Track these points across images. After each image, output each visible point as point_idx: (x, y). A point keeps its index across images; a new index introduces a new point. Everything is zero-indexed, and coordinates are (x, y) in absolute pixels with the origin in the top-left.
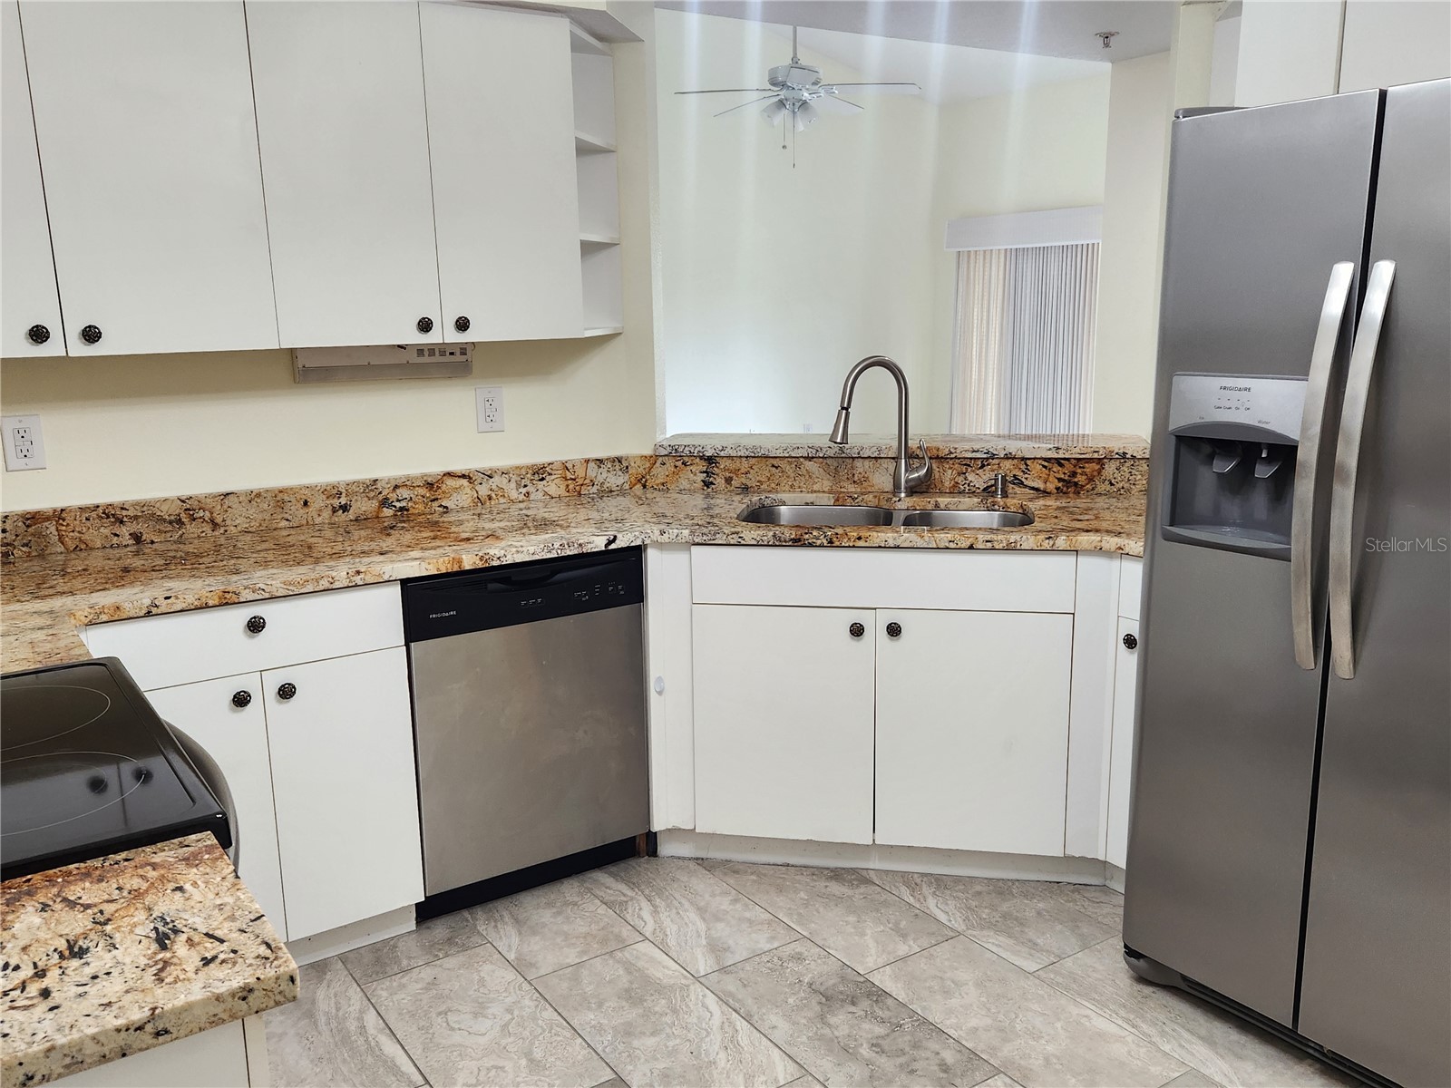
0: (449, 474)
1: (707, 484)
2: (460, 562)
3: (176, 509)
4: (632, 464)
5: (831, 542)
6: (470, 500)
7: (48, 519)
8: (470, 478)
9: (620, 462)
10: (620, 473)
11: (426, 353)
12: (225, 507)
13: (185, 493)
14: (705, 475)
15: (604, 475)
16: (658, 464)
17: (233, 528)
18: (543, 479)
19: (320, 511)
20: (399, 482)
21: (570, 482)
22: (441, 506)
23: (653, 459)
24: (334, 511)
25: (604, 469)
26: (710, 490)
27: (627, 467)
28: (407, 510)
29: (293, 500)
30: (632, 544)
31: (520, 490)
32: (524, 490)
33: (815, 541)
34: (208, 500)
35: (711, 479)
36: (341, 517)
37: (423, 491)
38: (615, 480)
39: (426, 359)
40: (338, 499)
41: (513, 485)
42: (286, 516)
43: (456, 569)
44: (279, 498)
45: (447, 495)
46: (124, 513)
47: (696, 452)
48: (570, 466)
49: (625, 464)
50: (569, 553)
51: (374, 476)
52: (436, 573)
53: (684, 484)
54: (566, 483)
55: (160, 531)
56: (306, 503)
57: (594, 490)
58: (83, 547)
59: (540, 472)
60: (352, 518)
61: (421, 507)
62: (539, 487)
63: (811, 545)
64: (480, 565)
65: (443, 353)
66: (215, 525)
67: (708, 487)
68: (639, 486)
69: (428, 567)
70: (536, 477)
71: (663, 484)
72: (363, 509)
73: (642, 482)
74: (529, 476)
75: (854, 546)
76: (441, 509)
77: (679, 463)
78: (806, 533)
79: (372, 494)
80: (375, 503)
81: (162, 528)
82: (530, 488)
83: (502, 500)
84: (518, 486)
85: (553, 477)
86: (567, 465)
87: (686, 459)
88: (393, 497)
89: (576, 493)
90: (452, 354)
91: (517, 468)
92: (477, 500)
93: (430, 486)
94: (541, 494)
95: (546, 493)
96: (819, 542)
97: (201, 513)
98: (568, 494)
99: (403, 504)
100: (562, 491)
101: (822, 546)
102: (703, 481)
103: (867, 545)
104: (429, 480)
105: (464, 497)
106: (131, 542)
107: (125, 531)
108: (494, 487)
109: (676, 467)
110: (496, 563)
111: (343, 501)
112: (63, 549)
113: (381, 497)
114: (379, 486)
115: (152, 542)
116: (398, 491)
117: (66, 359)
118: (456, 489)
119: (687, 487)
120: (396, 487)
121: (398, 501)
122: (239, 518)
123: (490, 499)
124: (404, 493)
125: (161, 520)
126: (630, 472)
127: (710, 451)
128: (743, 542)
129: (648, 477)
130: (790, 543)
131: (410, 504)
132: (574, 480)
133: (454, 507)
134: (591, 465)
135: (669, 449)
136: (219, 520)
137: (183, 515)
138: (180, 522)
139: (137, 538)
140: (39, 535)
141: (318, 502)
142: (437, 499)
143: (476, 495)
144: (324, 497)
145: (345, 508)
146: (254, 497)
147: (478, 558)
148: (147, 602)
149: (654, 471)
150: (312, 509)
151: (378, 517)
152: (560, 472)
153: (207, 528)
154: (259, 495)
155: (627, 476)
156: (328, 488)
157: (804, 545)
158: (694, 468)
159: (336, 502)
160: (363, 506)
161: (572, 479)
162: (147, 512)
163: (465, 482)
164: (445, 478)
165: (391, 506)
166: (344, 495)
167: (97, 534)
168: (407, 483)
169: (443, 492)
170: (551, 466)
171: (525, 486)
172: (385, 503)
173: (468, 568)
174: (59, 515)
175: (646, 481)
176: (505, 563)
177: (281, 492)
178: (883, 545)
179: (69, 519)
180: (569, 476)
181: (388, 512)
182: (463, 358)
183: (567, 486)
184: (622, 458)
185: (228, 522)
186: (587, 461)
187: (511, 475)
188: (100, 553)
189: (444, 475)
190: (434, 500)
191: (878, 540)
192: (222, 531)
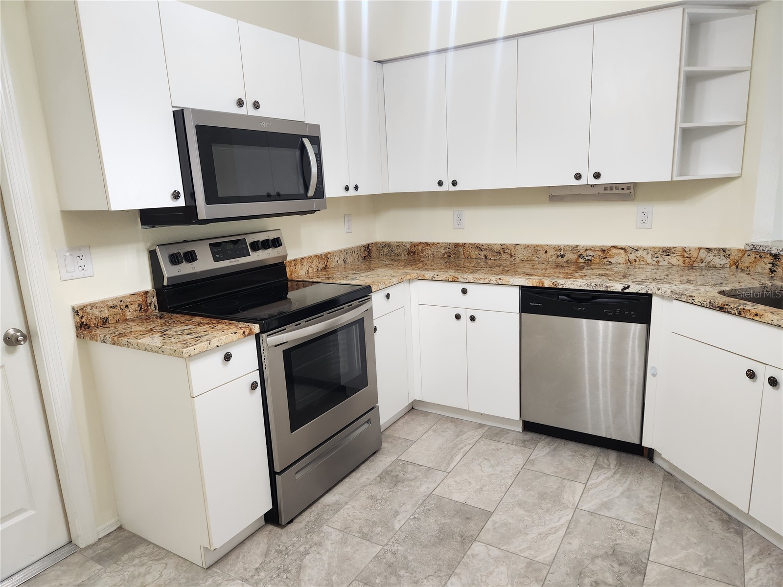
0: (614, 247)
1: (772, 271)
2: (543, 283)
3: (499, 248)
4: (733, 254)
5: (740, 313)
6: (624, 260)
7: (461, 246)
8: (625, 250)
9: (724, 251)
10: (724, 258)
11: (609, 189)
12: (516, 249)
13: (502, 243)
14: (771, 265)
15: (711, 257)
16: (746, 255)
17: (517, 258)
18: (668, 255)
19: (551, 257)
20: (588, 248)
21: (686, 259)
22: (608, 261)
23: (744, 252)
24: (558, 257)
25: (711, 255)
26: (773, 275)
27: (729, 255)
28: (591, 261)
29: (541, 250)
30: (639, 292)
31: (654, 259)
32: (656, 260)
33: (731, 310)
34: (510, 246)
35: (775, 268)
36: (560, 260)
37: (599, 253)
38: (718, 261)
39: (608, 191)
40: (560, 251)
41: (650, 256)
42: (538, 256)
43: (541, 285)
44: (536, 249)
45: (612, 256)
46: (483, 247)
47: (766, 250)
48: (687, 250)
49: (728, 253)
50: (599, 289)
51: (577, 244)
52: (532, 285)
53: (759, 269)
54: (684, 259)
55: (493, 255)
56: (546, 252)
57: (703, 265)
58: (470, 257)
59: (667, 252)
60: (565, 261)
61: (598, 260)
62: (666, 259)
63: (729, 312)
64: (552, 286)
65: (617, 189)
66: (512, 256)
67: (772, 273)
68: (734, 267)
69: (529, 282)
70: (665, 253)
71: (747, 267)
72: (570, 257)
73: (736, 264)
74: (660, 252)
75: (753, 319)
76: (608, 263)
77: (758, 256)
78: (727, 305)
79: (575, 252)
80: (576, 256)
81: (494, 254)
82: (660, 259)
83: (642, 263)
84: (653, 257)
85: (676, 255)
86: (685, 249)
87: (762, 254)
88: (584, 254)
89: (690, 265)
90: (623, 189)
91: (653, 248)
92: (628, 261)
93: (603, 251)
94: (667, 263)
95: (669, 263)
96: (733, 312)
97: (507, 251)
98: (684, 265)
99: (589, 258)
100: (681, 263)
101: (734, 314)
102: (770, 269)
103: (760, 320)
104: (603, 249)
105: (621, 259)
106: (484, 258)
107: (482, 253)
108: (638, 256)
109: (756, 258)
110: (559, 287)
111: (562, 253)
112: (464, 257)
113: (579, 253)
114: (579, 248)
115: (490, 259)
116: (587, 252)
117: (448, 192)
118: (617, 254)
119: (760, 271)
120: (587, 250)
121: (587, 256)
122: (520, 254)
123: (635, 261)
124: (590, 253)
125: (494, 251)
126: (731, 258)
127: (774, 250)
128: (694, 303)
129: (740, 262)
130: (718, 309)
131: (593, 258)
132: (690, 258)
133: (615, 262)
134: (702, 251)
135: (751, 247)
136: (513, 254)
137: (501, 251)
138: (500, 253)
139: (486, 257)
140: (458, 251)
141: (551, 252)
142: (606, 258)
143: (627, 258)
144: (554, 250)
145: (562, 256)
146: (527, 247)
147: (552, 282)
148: (432, 275)
149: (743, 259)
150: (548, 255)
151: (577, 262)
152: (680, 253)
153: (509, 257)
154: (528, 246)
155: (729, 260)
156: (556, 247)
157: (725, 312)
158: (766, 260)
159: (559, 253)
160: (570, 256)
161: (688, 257)
162: (489, 248)
163: (622, 251)
164: (611, 248)
165: (583, 258)
166: (562, 250)
167: (474, 253)
168: (592, 249)
169: (610, 255)
170: (674, 249)
171: (657, 257)
172: (581, 256)
173: (546, 286)
174: (464, 245)
175: (738, 264)
176: (564, 287)
177: (537, 246)
178: (770, 323)
179: (467, 247)
180: (686, 255)
181: (581, 260)
182: (628, 191)
183: (684, 260)
184: (726, 249)
185: (516, 255)
186: (700, 249)
187: (649, 251)
188: (474, 260)
189: (612, 247)
190: (605, 258)
191: (767, 319)
192: (514, 258)
